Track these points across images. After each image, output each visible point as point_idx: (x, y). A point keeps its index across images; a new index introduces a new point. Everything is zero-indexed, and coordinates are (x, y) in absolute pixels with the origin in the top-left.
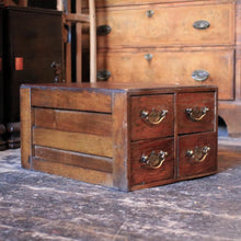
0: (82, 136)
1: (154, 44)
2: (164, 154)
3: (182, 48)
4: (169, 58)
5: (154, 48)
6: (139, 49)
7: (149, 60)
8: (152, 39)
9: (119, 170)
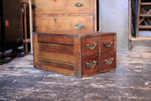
0: (61, 55)
1: (57, 13)
2: (95, 62)
3: (70, 15)
4: (64, 19)
5: (57, 14)
6: (50, 15)
7: (55, 20)
8: (56, 11)
9: (77, 69)
